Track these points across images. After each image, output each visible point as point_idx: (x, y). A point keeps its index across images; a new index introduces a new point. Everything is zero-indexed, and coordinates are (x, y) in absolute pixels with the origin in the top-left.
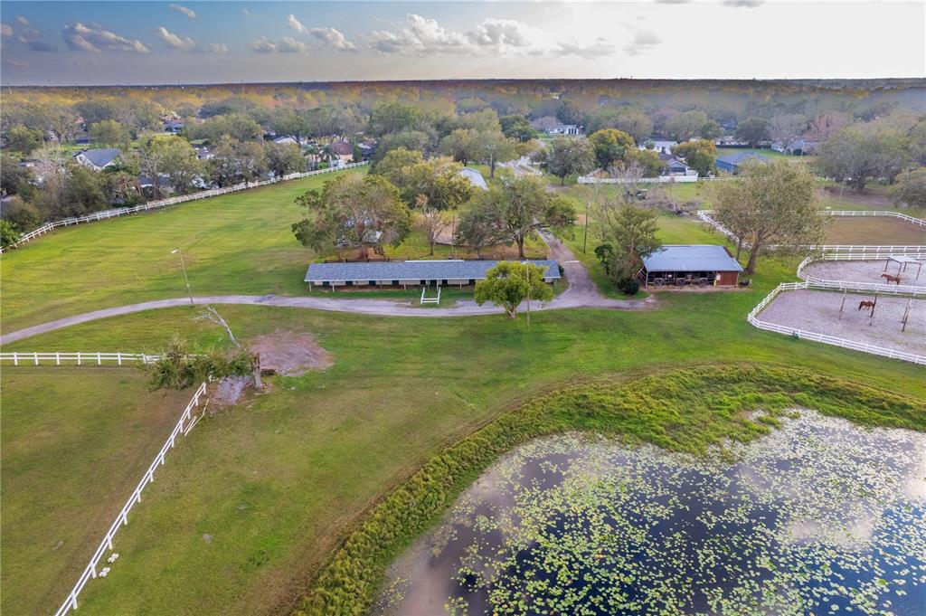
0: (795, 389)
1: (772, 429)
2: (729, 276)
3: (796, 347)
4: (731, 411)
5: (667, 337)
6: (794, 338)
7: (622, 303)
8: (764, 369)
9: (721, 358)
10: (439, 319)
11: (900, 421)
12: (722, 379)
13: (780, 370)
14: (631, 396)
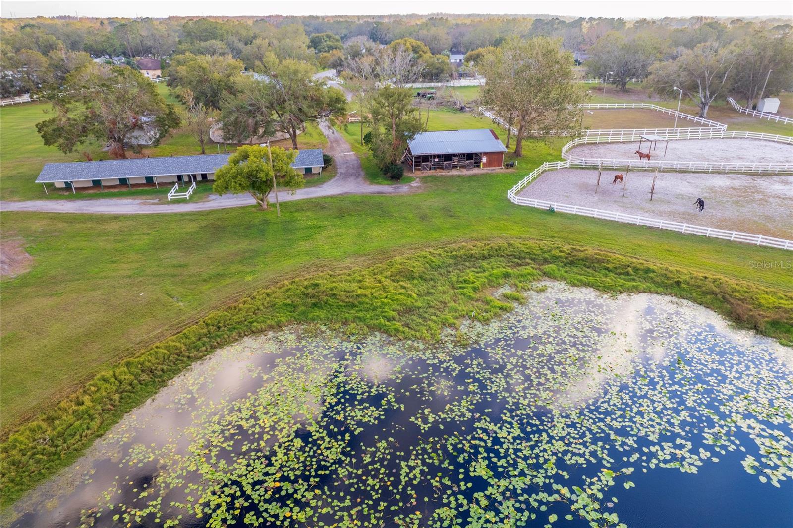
0: (546, 261)
1: (516, 305)
2: (495, 158)
3: (551, 220)
4: (475, 289)
5: (423, 218)
6: (551, 212)
7: (386, 188)
8: (517, 243)
9: (474, 235)
10: (183, 215)
11: (643, 286)
12: (472, 256)
13: (531, 243)
14: (369, 281)
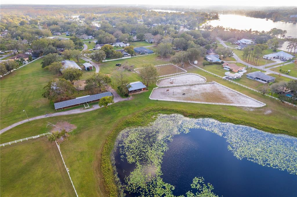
0: (159, 111)
1: (156, 119)
2: (144, 89)
3: (158, 102)
4: (150, 117)
5: (136, 105)
6: (157, 100)
7: (126, 99)
8: (153, 108)
9: (146, 107)
10: (92, 111)
11: (173, 112)
12: (148, 112)
13: (156, 108)
14: (134, 119)
